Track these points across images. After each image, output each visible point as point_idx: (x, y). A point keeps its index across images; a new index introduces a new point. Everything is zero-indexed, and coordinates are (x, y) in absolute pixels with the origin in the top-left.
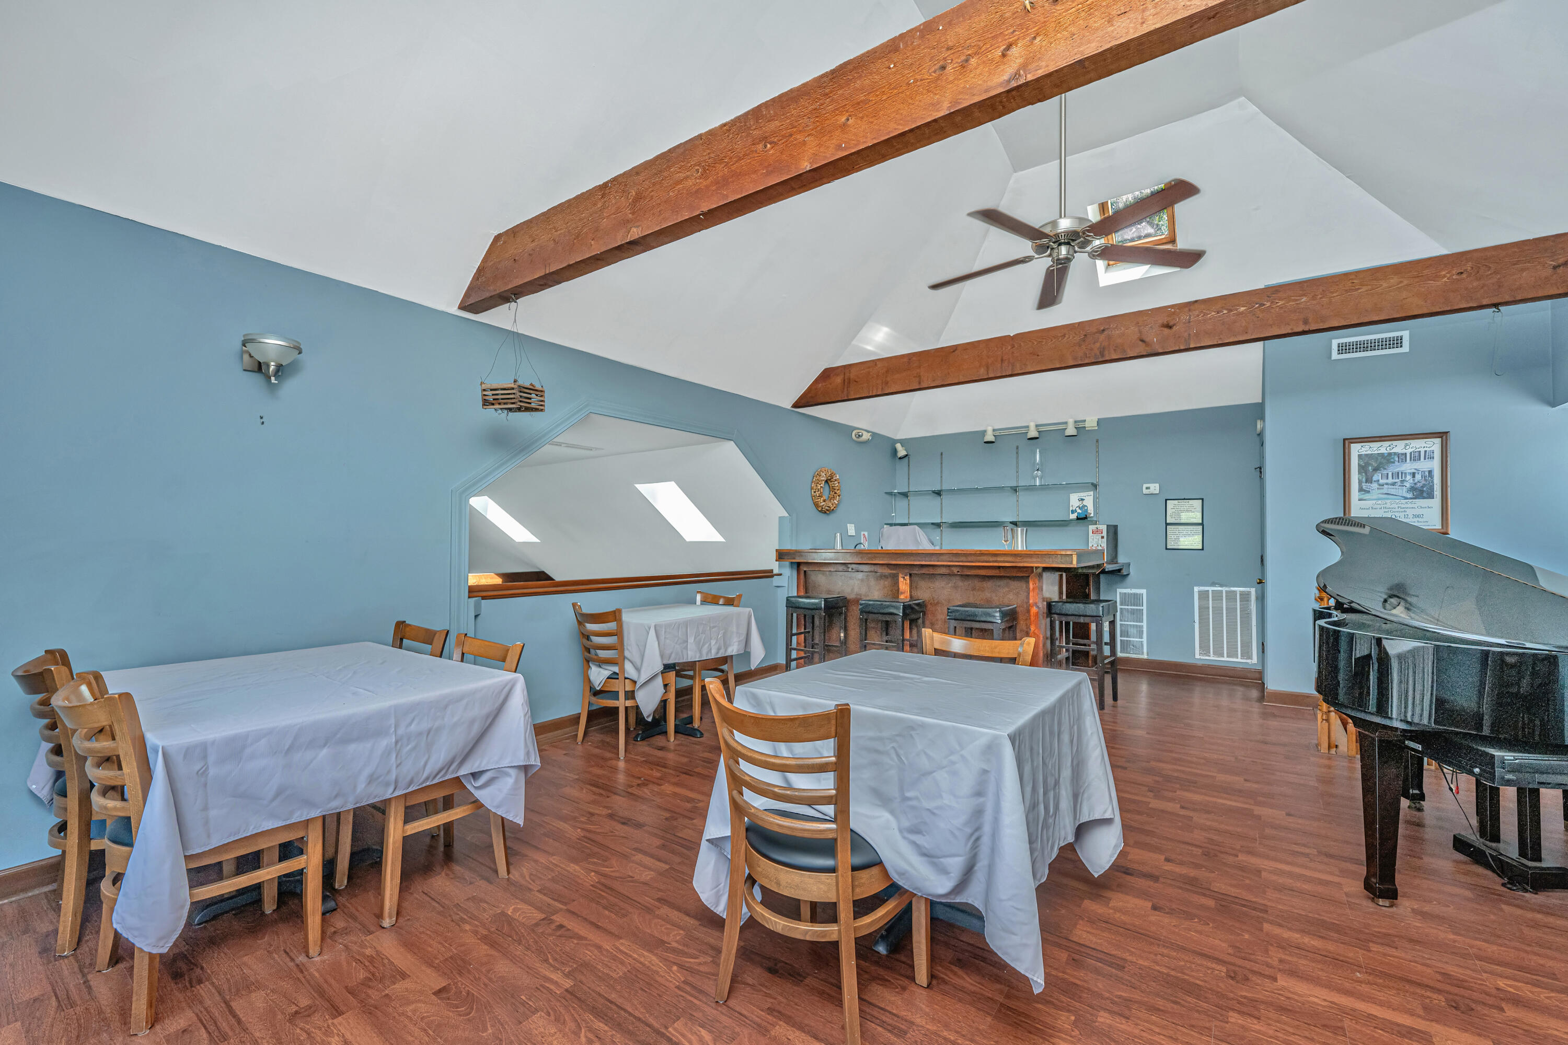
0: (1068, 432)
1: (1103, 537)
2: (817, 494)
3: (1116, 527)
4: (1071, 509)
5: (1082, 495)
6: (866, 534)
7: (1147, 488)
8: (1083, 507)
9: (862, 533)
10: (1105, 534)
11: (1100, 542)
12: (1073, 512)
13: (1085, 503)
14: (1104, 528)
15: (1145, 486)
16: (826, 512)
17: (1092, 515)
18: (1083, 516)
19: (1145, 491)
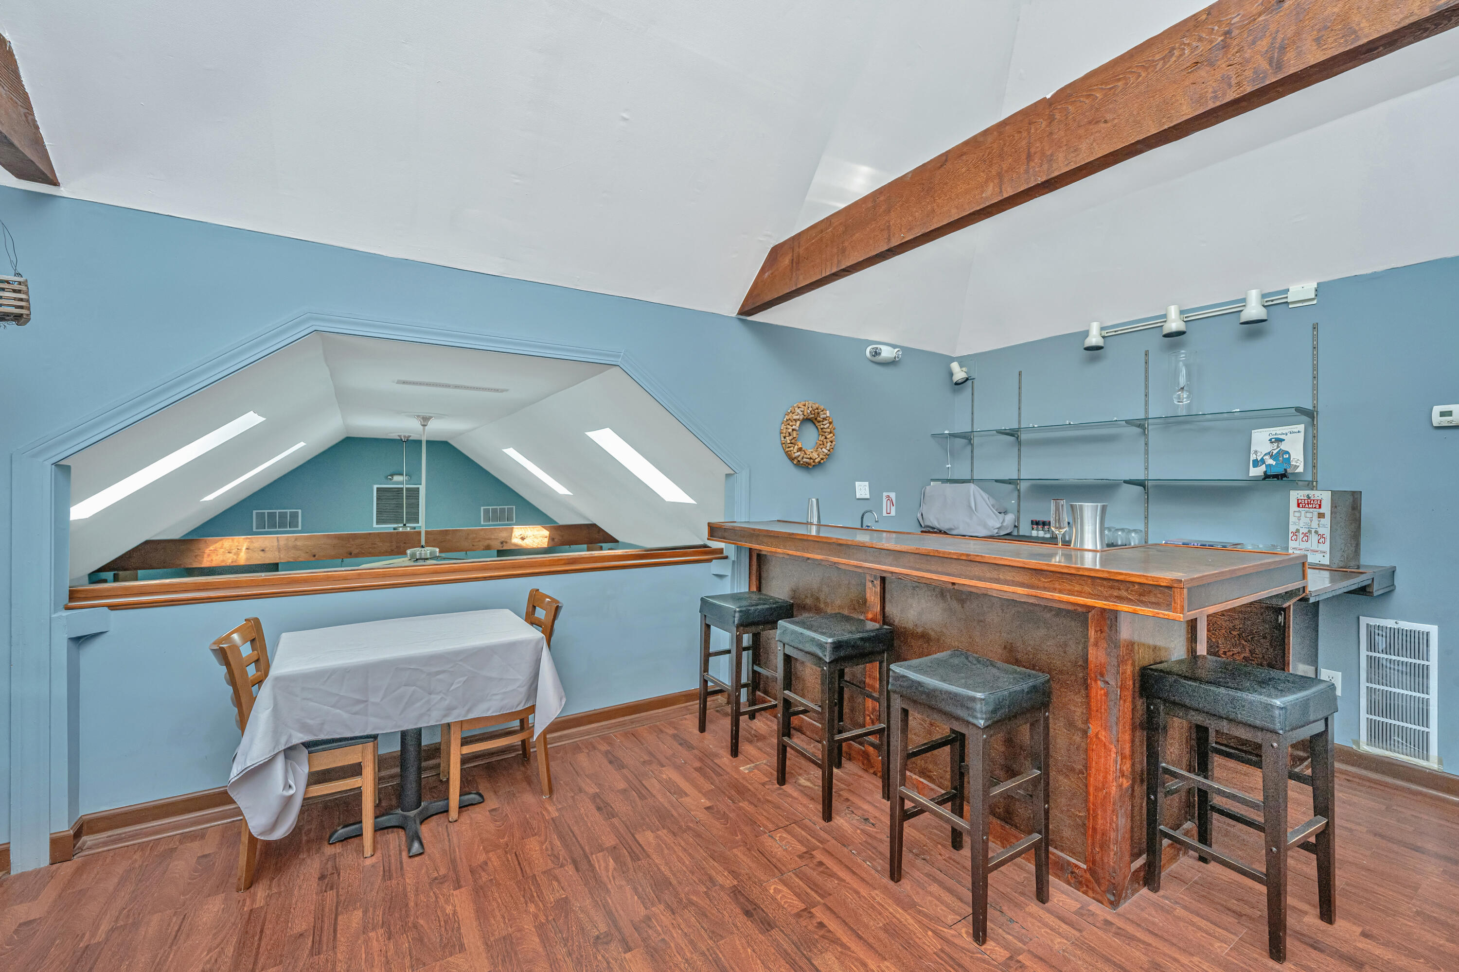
0: (1247, 315)
1: (1321, 516)
2: (788, 439)
3: (1356, 497)
4: (1253, 457)
5: (1278, 431)
6: (893, 495)
7: (1443, 414)
8: (1282, 456)
9: (885, 494)
10: (1326, 508)
11: (1314, 525)
12: (1256, 463)
13: (1283, 446)
14: (1325, 497)
15: (1437, 409)
16: (806, 466)
17: (1300, 469)
18: (1280, 471)
19: (1437, 420)
